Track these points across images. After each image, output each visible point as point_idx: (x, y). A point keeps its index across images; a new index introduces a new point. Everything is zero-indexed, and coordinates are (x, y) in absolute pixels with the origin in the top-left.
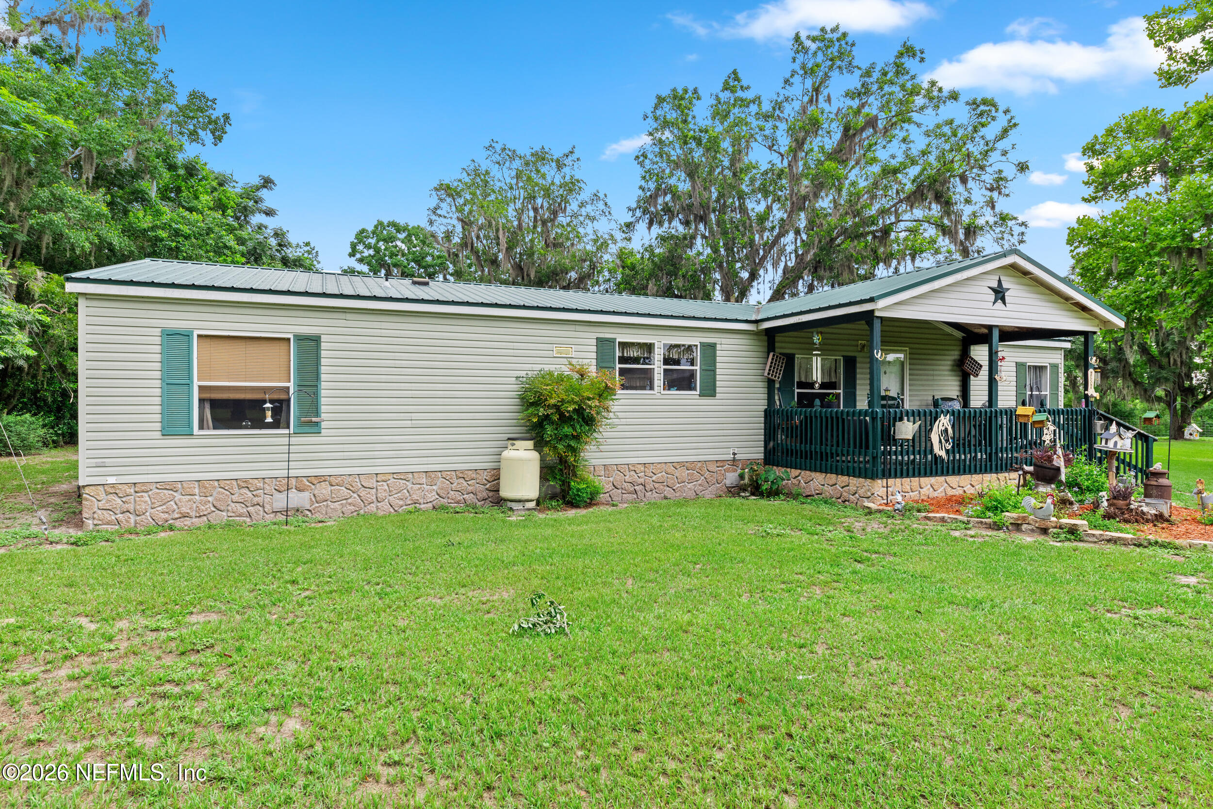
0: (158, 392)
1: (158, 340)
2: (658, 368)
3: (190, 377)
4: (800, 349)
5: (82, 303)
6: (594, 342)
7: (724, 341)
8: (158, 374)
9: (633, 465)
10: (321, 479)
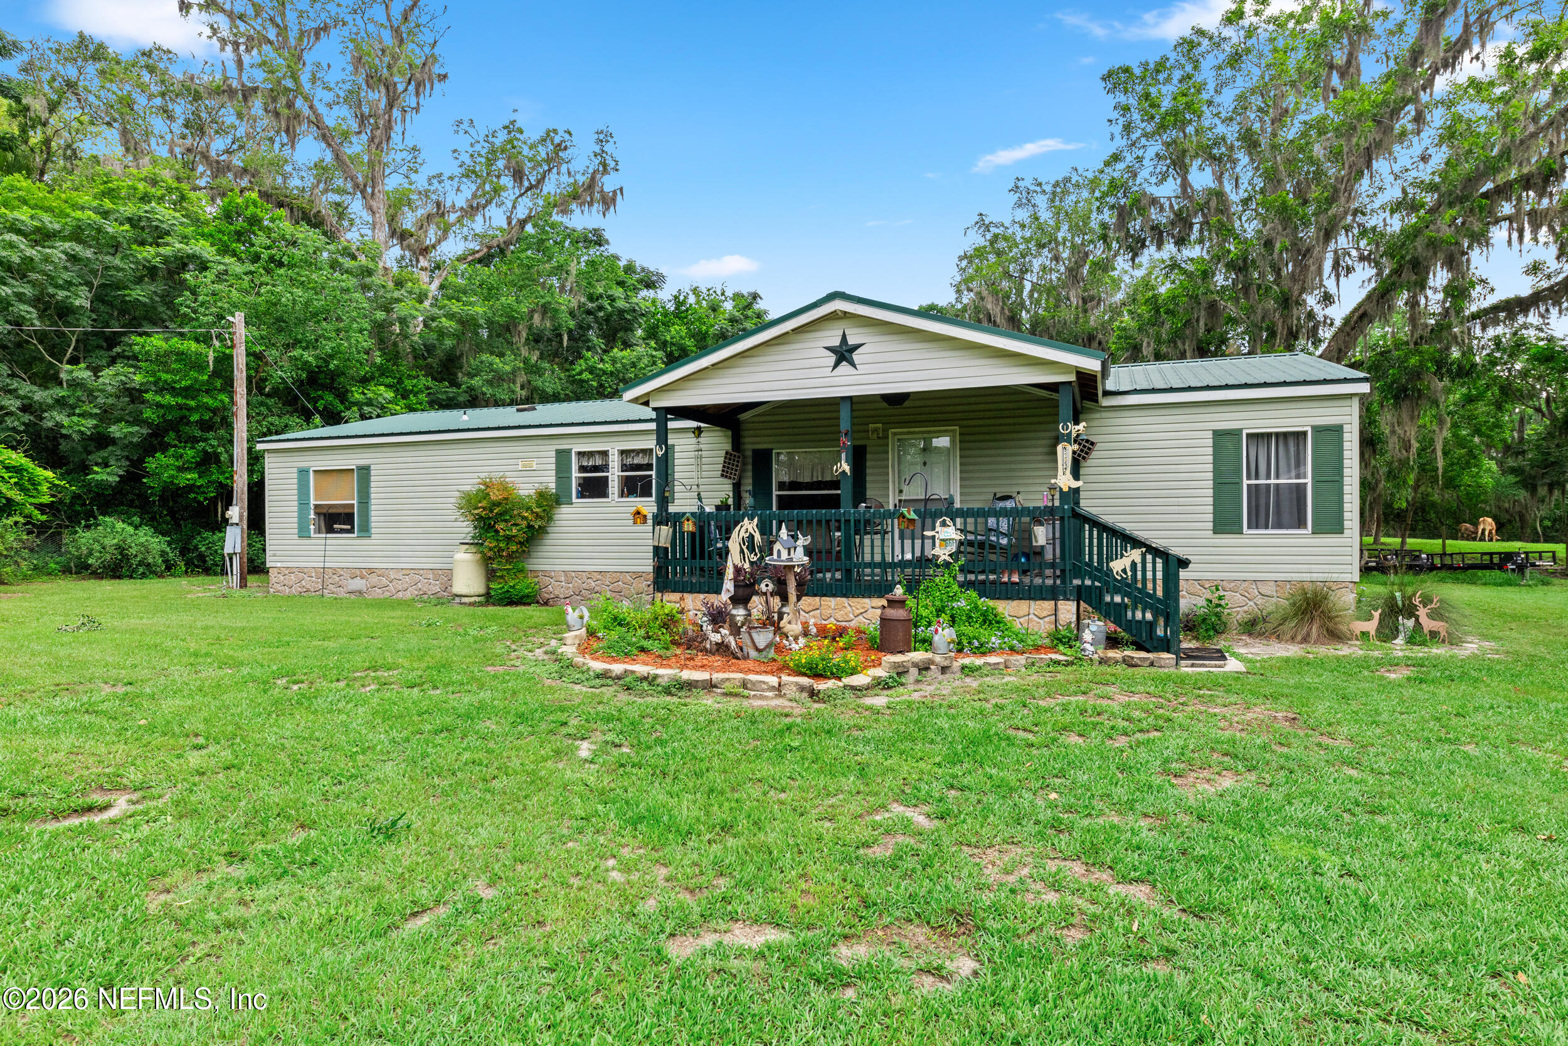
0: (296, 509)
1: (295, 475)
2: (614, 475)
3: (309, 499)
4: (780, 442)
5: (266, 455)
6: (553, 454)
7: (682, 441)
8: (296, 498)
9: (590, 573)
10: (371, 571)
